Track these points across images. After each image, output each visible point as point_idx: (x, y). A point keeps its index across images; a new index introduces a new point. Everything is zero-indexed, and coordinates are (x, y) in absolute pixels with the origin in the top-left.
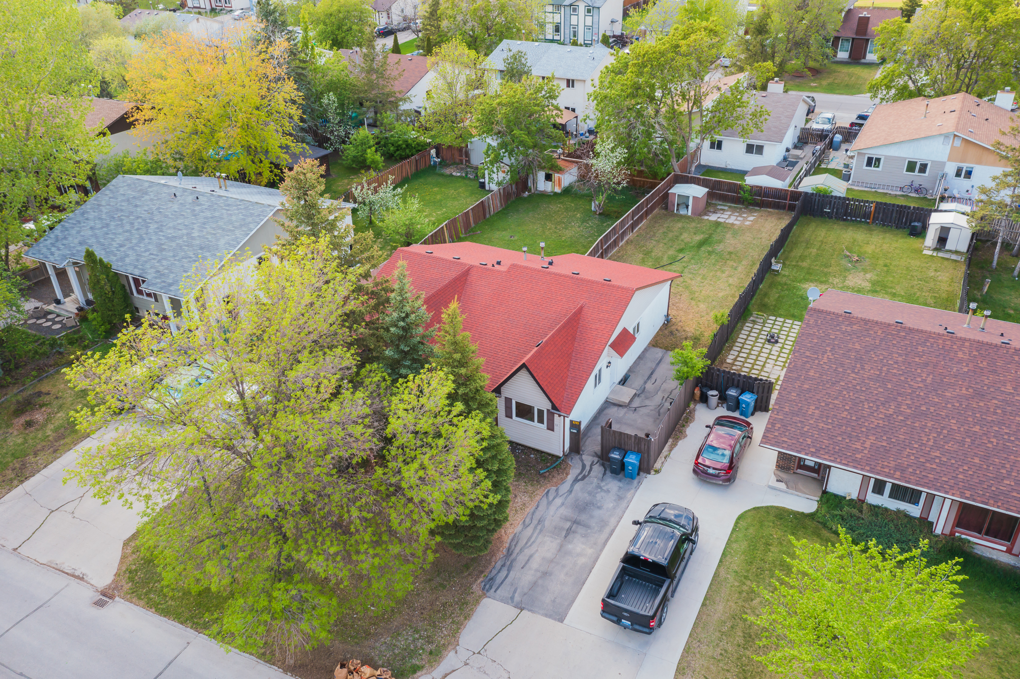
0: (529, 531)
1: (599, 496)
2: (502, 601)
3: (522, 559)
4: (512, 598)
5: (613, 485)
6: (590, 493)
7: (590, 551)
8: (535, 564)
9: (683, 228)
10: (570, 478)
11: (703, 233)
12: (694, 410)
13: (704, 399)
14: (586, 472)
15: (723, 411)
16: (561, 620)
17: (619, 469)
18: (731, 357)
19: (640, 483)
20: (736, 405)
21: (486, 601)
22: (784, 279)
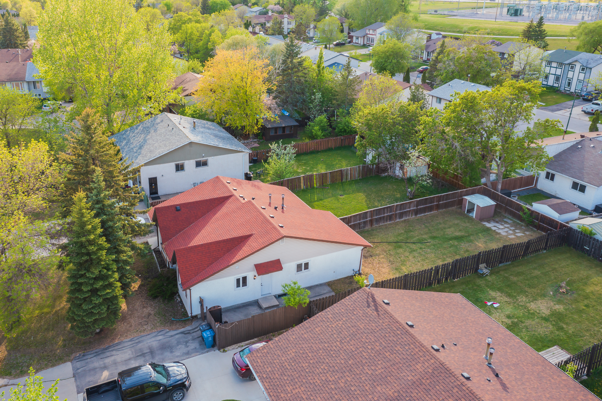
1: (180, 346)
2: (74, 368)
3: (108, 354)
4: (78, 369)
5: (194, 345)
6: (178, 343)
8: (108, 360)
9: (458, 224)
10: (182, 330)
11: (468, 232)
14: (192, 332)
19: (208, 352)
21: (68, 364)
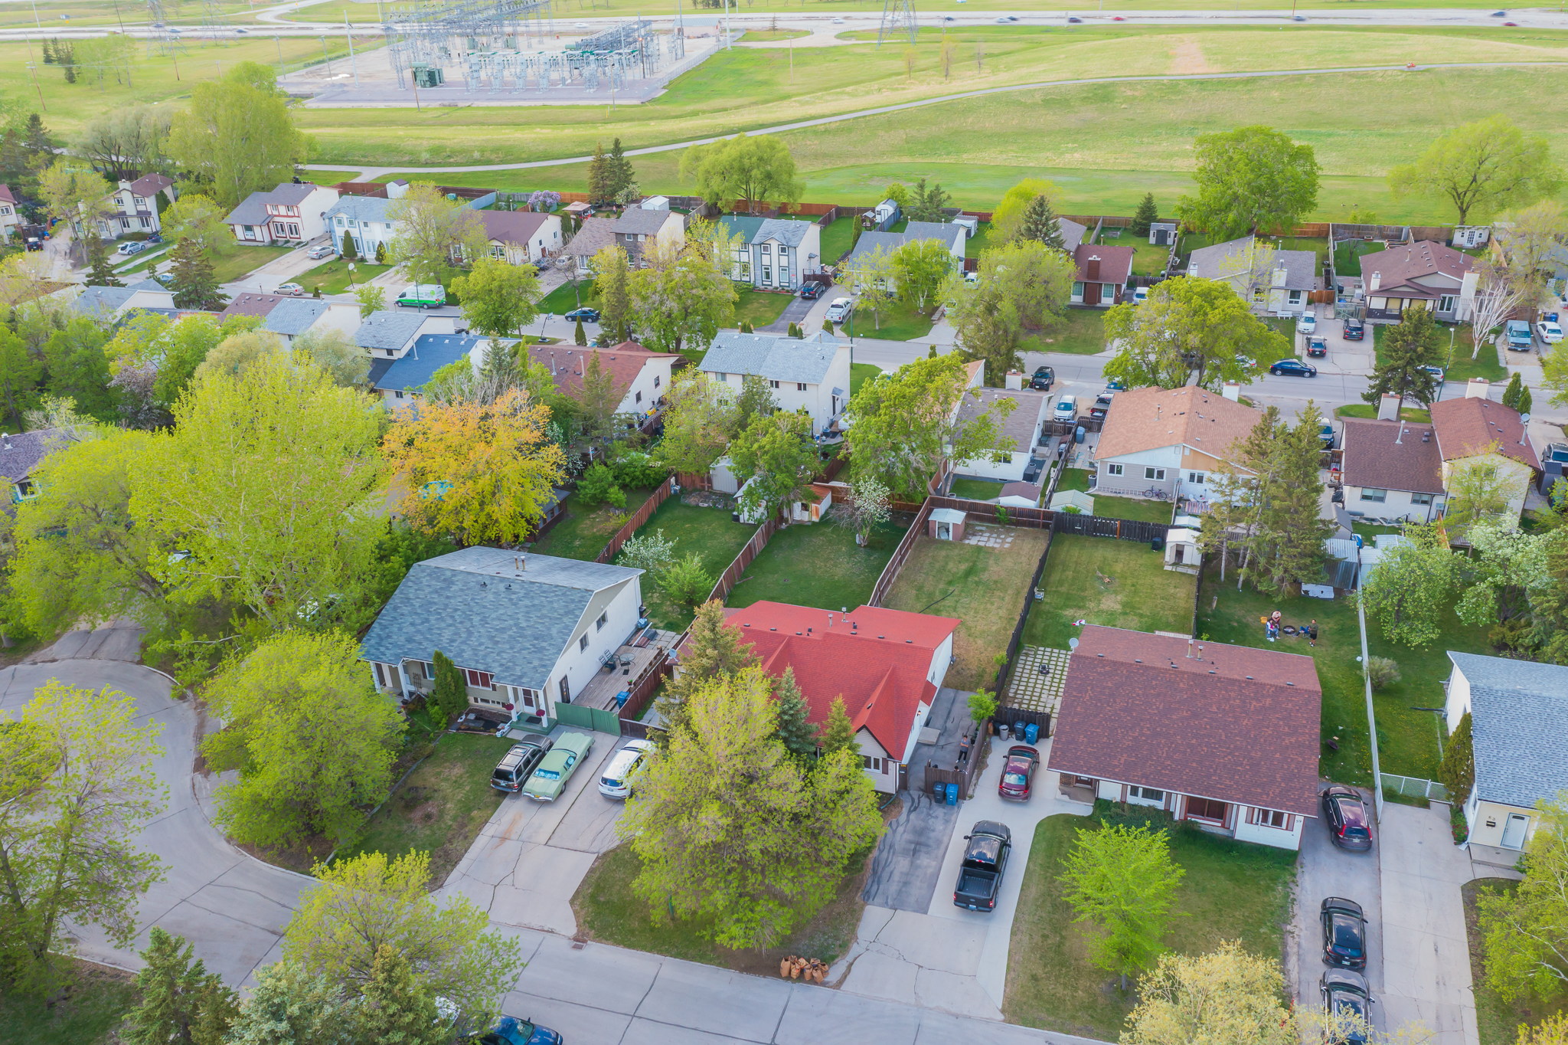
0: (885, 855)
1: (930, 822)
2: (880, 905)
3: (885, 875)
4: (887, 903)
5: (939, 811)
6: (923, 820)
7: (934, 863)
8: (896, 877)
9: (948, 556)
10: (905, 810)
11: (967, 561)
12: (990, 743)
13: (997, 732)
14: (916, 804)
15: (1014, 742)
16: (926, 913)
17: (942, 799)
18: (1012, 691)
19: (959, 808)
20: (1023, 736)
21: (868, 908)
22: (1047, 607)
